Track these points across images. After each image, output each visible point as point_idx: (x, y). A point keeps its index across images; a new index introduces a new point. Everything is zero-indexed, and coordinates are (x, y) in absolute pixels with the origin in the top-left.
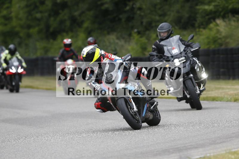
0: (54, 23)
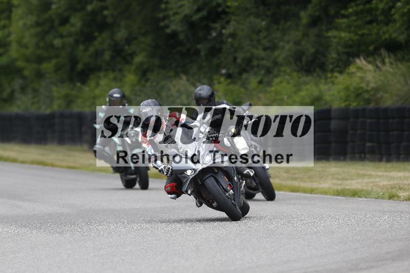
0: (84, 55)
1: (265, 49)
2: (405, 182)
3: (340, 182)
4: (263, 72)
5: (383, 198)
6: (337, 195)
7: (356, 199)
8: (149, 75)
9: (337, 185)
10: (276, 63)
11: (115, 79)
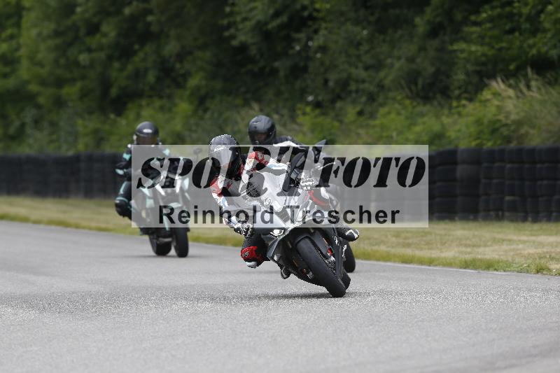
3: (469, 250)
4: (364, 99)
5: (528, 272)
6: (465, 268)
7: (492, 273)
8: (208, 103)
9: (466, 253)
10: (381, 87)
11: (162, 108)
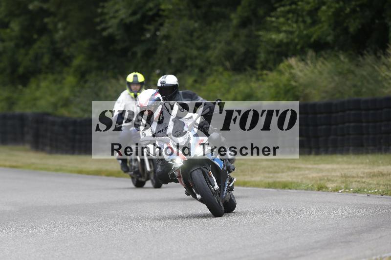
1: (199, 49)
2: (334, 174)
3: (271, 175)
4: (197, 71)
5: (312, 190)
6: (268, 188)
7: (287, 191)
8: (87, 77)
9: (269, 177)
10: (208, 62)
11: (55, 81)
